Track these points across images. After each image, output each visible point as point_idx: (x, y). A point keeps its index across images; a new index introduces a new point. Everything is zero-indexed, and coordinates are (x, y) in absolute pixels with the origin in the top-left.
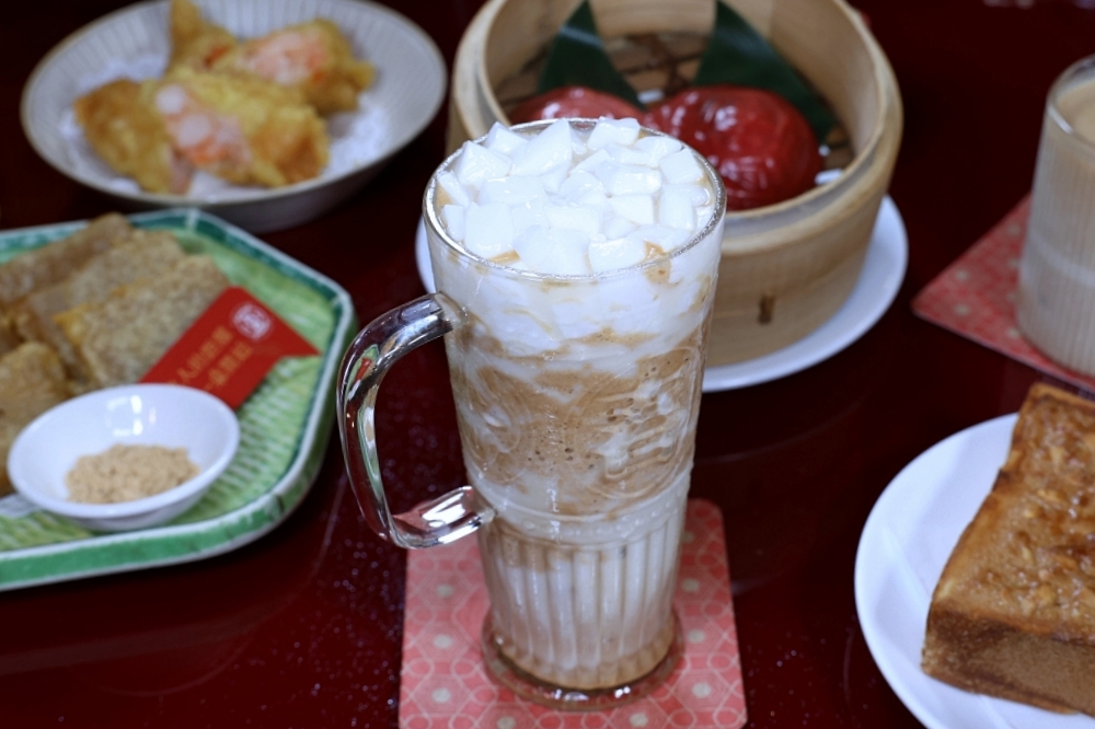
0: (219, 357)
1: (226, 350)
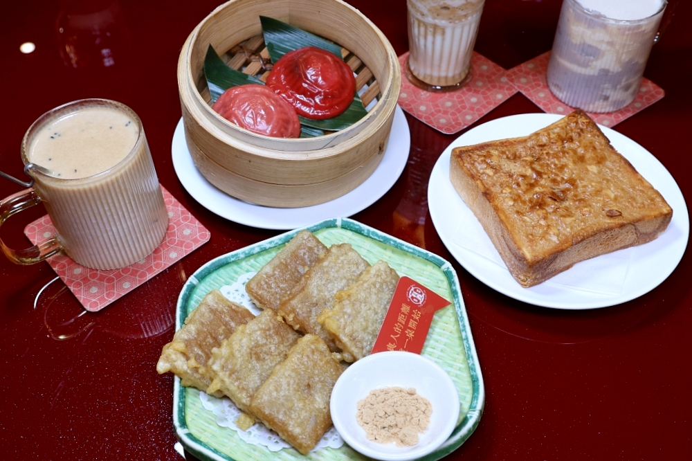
0: (407, 322)
1: (409, 317)
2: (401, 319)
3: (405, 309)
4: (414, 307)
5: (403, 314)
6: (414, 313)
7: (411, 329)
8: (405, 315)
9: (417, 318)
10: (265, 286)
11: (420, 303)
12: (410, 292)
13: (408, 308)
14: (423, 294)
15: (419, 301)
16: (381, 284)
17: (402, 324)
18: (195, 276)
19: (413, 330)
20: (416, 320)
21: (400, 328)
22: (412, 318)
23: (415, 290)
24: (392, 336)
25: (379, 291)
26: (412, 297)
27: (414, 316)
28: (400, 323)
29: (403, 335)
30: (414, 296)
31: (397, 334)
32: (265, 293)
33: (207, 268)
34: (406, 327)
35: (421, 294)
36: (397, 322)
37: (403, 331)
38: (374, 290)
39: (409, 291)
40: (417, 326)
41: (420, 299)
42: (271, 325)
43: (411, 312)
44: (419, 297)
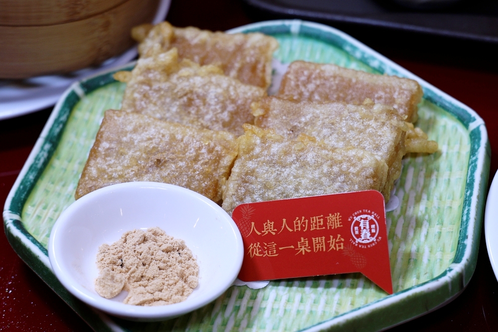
0: (317, 234)
1: (326, 233)
2: (316, 222)
3: (334, 220)
4: (345, 231)
5: (325, 221)
6: (335, 237)
7: (311, 244)
8: (325, 224)
9: (332, 247)
10: (303, 78)
11: (358, 240)
12: (364, 216)
13: (338, 225)
14: (374, 239)
15: (359, 236)
16: (341, 173)
17: (309, 227)
18: (302, 27)
19: (312, 249)
20: (328, 245)
21: (303, 228)
22: (328, 239)
23: (371, 222)
24: (284, 220)
25: (328, 175)
26: (358, 224)
27: (332, 240)
28: (309, 223)
29: (294, 238)
30: (362, 225)
31: (292, 227)
32: (293, 83)
33: (320, 31)
34: (310, 235)
35: (372, 235)
36: (307, 218)
37: (300, 234)
38: (325, 168)
39: (363, 213)
40: (320, 253)
41: (362, 236)
42: (240, 102)
43: (335, 232)
44: (365, 233)
